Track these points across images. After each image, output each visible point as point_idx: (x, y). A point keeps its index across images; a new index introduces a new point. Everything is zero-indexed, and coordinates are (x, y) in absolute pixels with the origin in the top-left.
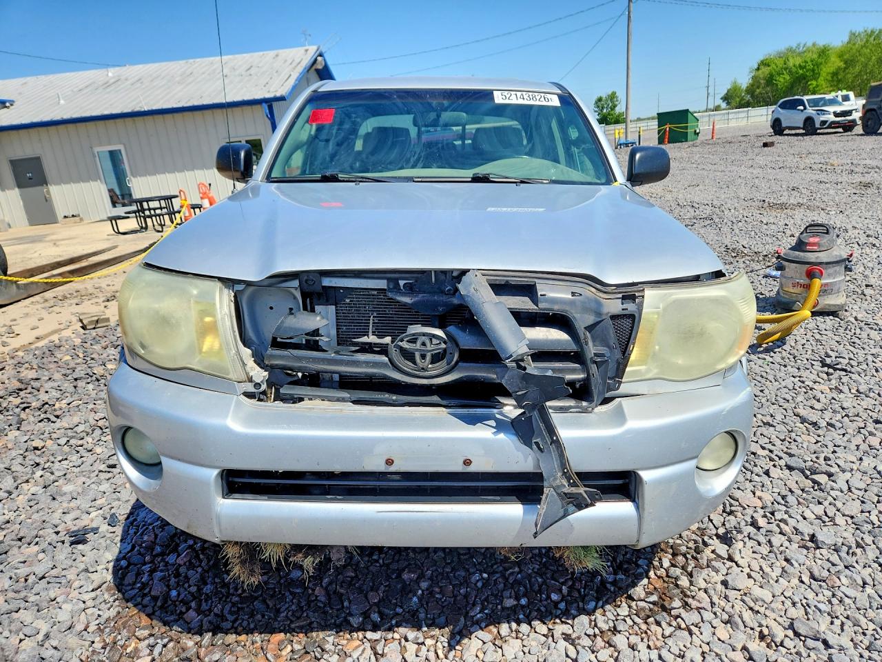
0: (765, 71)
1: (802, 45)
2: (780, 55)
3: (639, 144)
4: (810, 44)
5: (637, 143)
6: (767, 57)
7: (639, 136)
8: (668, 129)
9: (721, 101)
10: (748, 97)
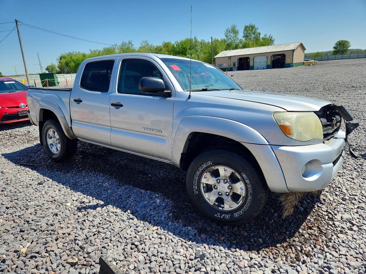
0: (64, 61)
1: (74, 52)
2: (68, 55)
3: (36, 87)
4: (77, 52)
5: (35, 86)
6: (62, 55)
7: (35, 83)
8: (47, 81)
9: (45, 70)
10: (58, 70)
